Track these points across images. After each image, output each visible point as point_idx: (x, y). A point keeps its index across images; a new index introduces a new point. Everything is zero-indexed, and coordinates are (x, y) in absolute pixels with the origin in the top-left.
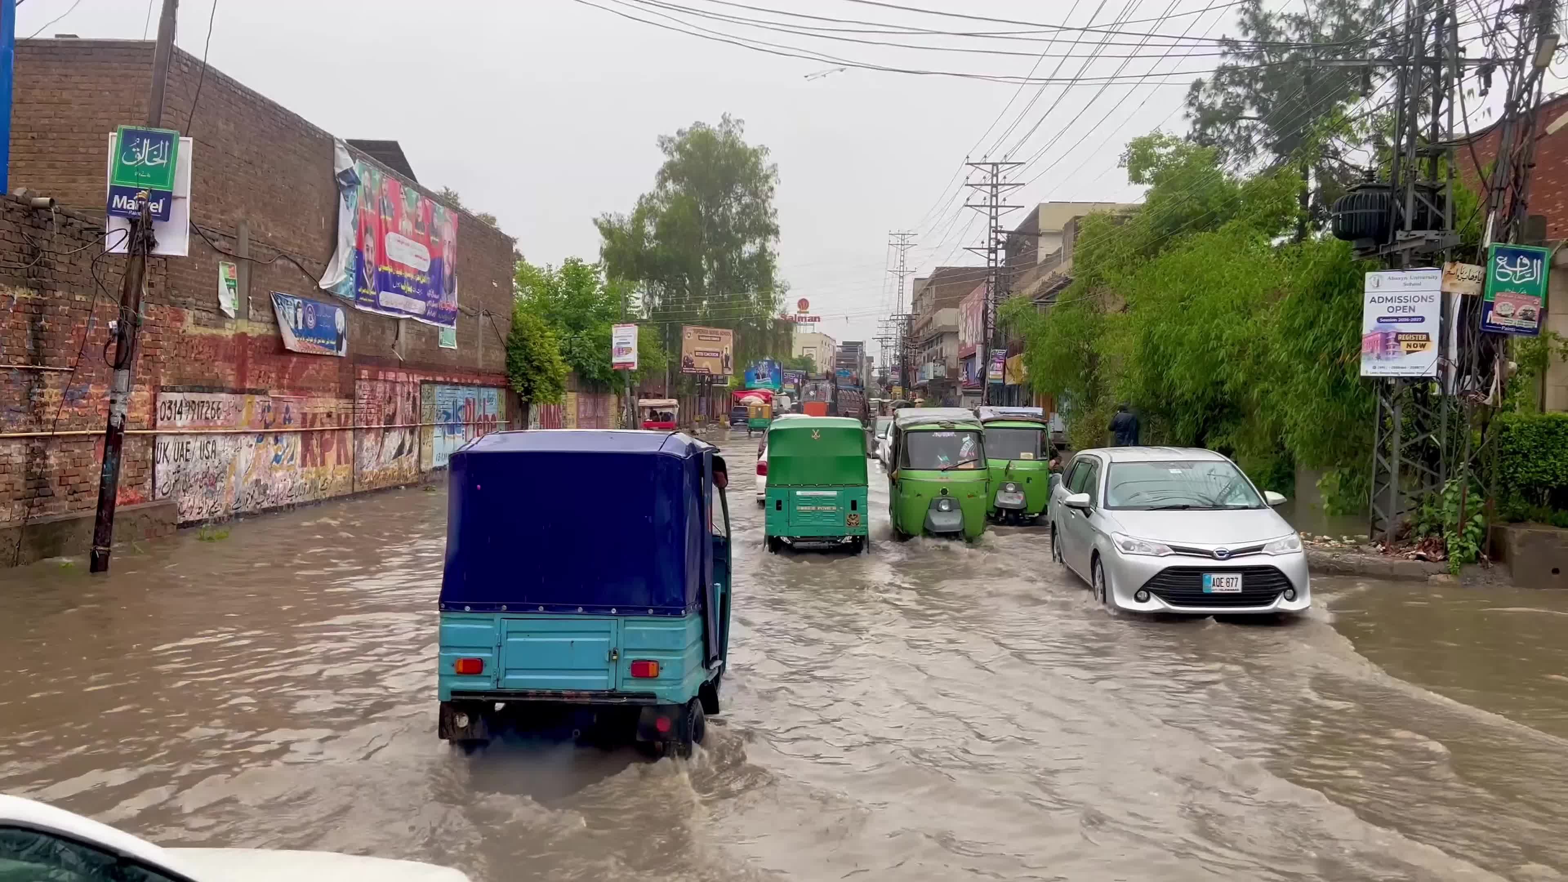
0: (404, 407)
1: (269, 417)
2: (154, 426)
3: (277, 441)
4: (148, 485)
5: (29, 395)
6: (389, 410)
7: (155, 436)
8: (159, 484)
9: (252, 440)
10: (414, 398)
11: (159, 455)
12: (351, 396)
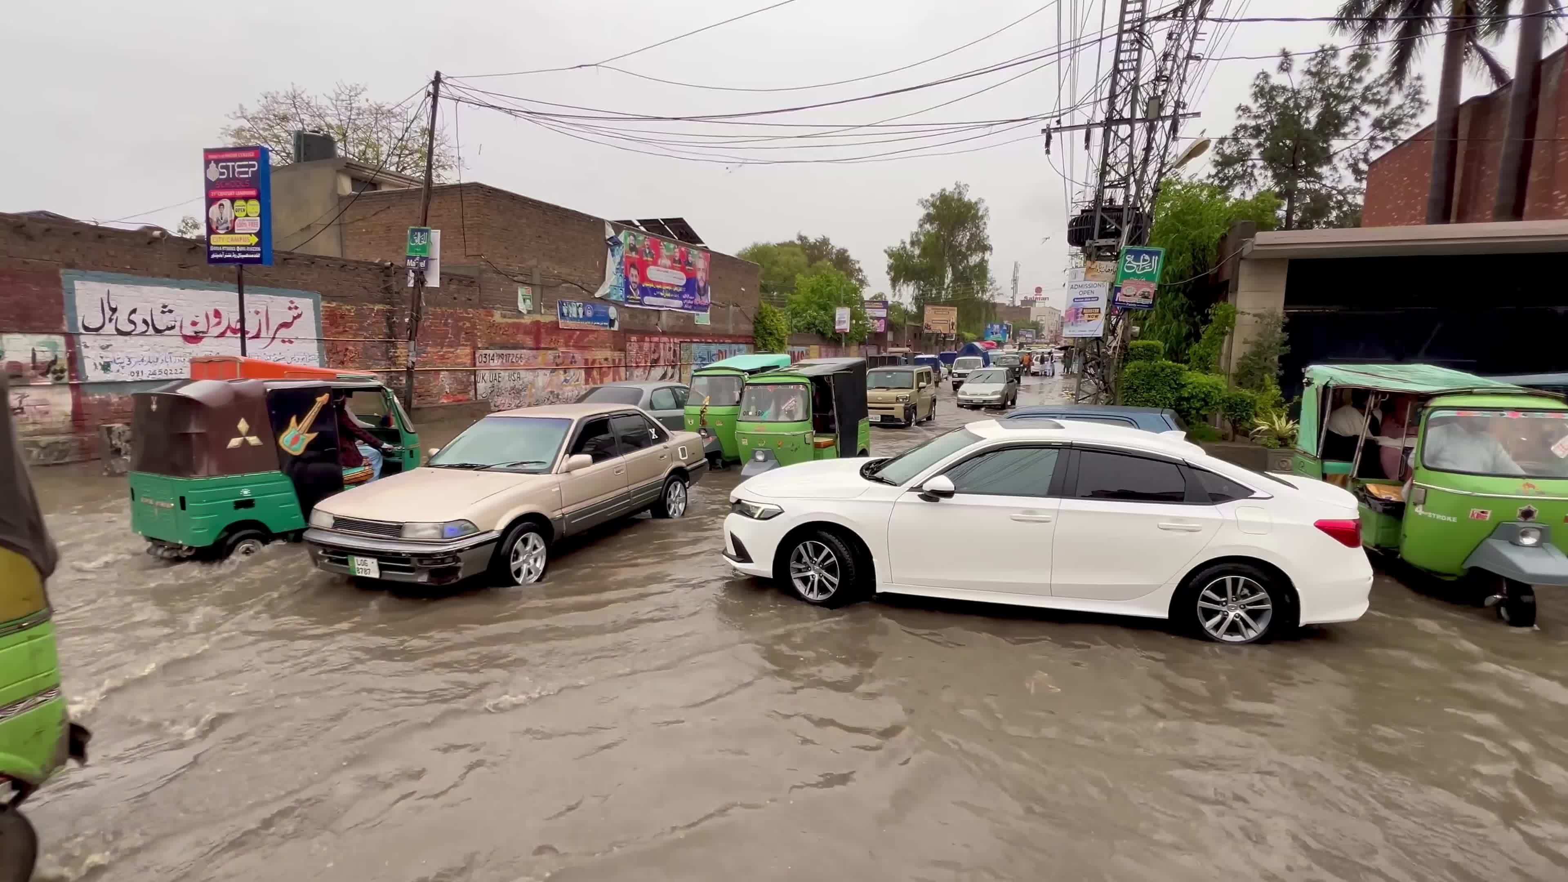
0: (665, 354)
1: (559, 361)
2: (474, 365)
3: (565, 372)
4: (472, 393)
5: (387, 351)
6: (656, 356)
7: (475, 371)
8: (479, 392)
9: (548, 372)
10: (675, 351)
11: (478, 379)
12: (623, 350)
